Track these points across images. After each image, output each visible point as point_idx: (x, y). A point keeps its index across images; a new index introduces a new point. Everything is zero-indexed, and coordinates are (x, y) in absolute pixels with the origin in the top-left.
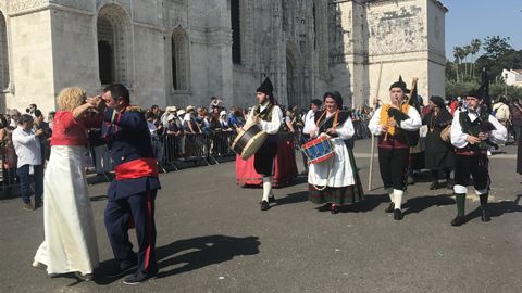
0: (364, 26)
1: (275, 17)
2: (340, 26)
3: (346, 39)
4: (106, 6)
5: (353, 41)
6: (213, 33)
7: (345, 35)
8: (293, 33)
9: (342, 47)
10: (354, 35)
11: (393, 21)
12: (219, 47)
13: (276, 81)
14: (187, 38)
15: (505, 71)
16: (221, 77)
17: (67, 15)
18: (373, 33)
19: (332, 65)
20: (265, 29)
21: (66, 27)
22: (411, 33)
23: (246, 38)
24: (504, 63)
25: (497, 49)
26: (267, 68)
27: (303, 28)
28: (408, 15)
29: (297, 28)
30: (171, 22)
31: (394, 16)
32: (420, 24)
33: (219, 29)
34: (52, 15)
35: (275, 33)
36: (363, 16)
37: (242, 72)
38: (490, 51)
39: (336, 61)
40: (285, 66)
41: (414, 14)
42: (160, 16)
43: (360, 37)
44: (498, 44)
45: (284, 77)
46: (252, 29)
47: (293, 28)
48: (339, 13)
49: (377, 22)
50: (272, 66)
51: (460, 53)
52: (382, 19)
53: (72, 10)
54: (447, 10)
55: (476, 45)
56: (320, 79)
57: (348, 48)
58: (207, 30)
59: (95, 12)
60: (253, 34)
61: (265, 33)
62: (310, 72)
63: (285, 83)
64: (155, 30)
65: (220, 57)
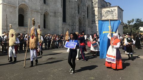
0: (101, 14)
1: (76, 10)
2: (95, 14)
3: (96, 17)
4: (22, 4)
5: (98, 18)
6: (57, 14)
7: (96, 16)
8: (81, 15)
9: (95, 19)
10: (98, 16)
11: (109, 13)
12: (58, 18)
13: (75, 27)
14: (49, 15)
15: (140, 27)
16: (58, 25)
17: (8, 6)
18: (103, 16)
19: (92, 24)
20: (73, 13)
21: (7, 10)
22: (113, 16)
23: (67, 15)
24: (140, 25)
25: (138, 21)
26: (73, 24)
27: (84, 13)
28: (113, 11)
29: (82, 13)
30: (44, 10)
31: (109, 11)
32: (116, 14)
33: (58, 12)
34: (2, 6)
35: (75, 15)
36: (101, 11)
37: (65, 25)
38: (137, 22)
39: (93, 23)
40: (78, 23)
41: (114, 11)
42: (40, 8)
43: (100, 17)
44: (139, 20)
45: (78, 26)
46: (69, 13)
47: (81, 14)
48: (95, 10)
49: (104, 13)
50: (74, 23)
51: (129, 22)
52: (106, 12)
53: (10, 5)
54: (123, 11)
55: (133, 20)
56: (89, 27)
57: (97, 19)
58: (55, 13)
59: (18, 6)
60: (69, 14)
61: (73, 14)
62: (86, 25)
63: (78, 28)
64: (37, 12)
65: (58, 20)
